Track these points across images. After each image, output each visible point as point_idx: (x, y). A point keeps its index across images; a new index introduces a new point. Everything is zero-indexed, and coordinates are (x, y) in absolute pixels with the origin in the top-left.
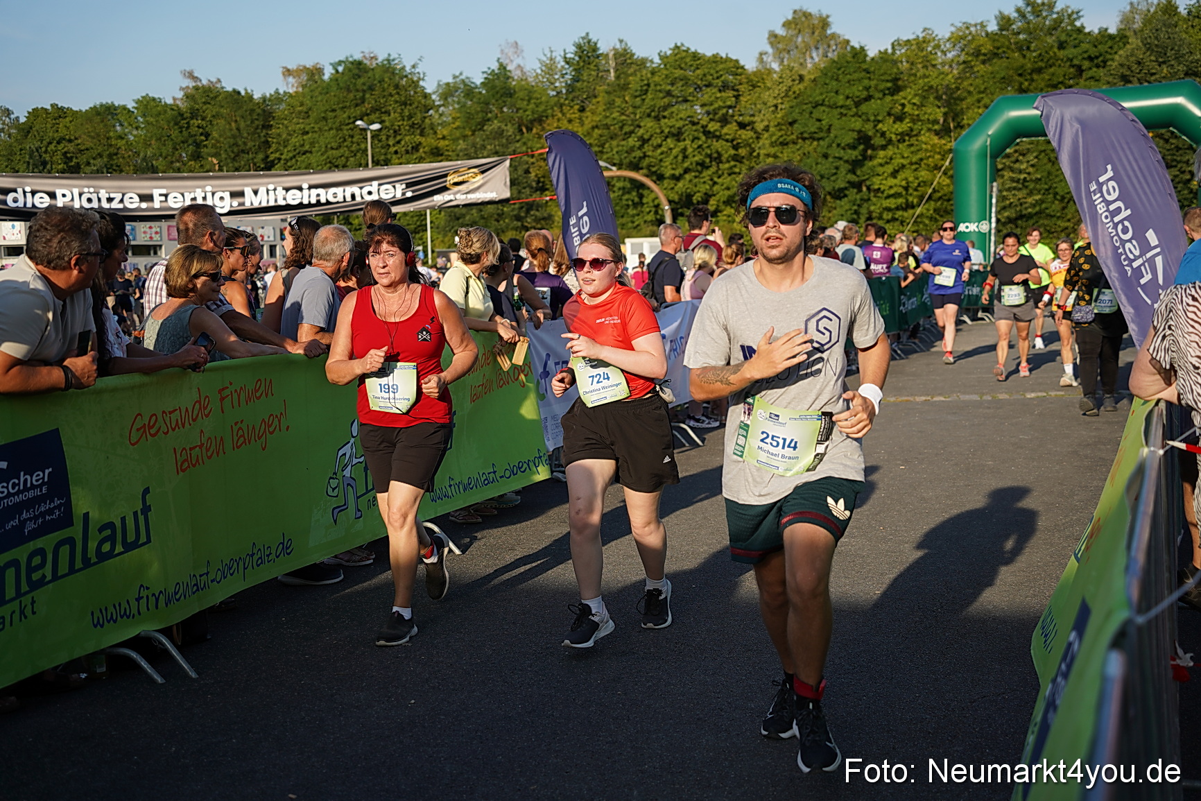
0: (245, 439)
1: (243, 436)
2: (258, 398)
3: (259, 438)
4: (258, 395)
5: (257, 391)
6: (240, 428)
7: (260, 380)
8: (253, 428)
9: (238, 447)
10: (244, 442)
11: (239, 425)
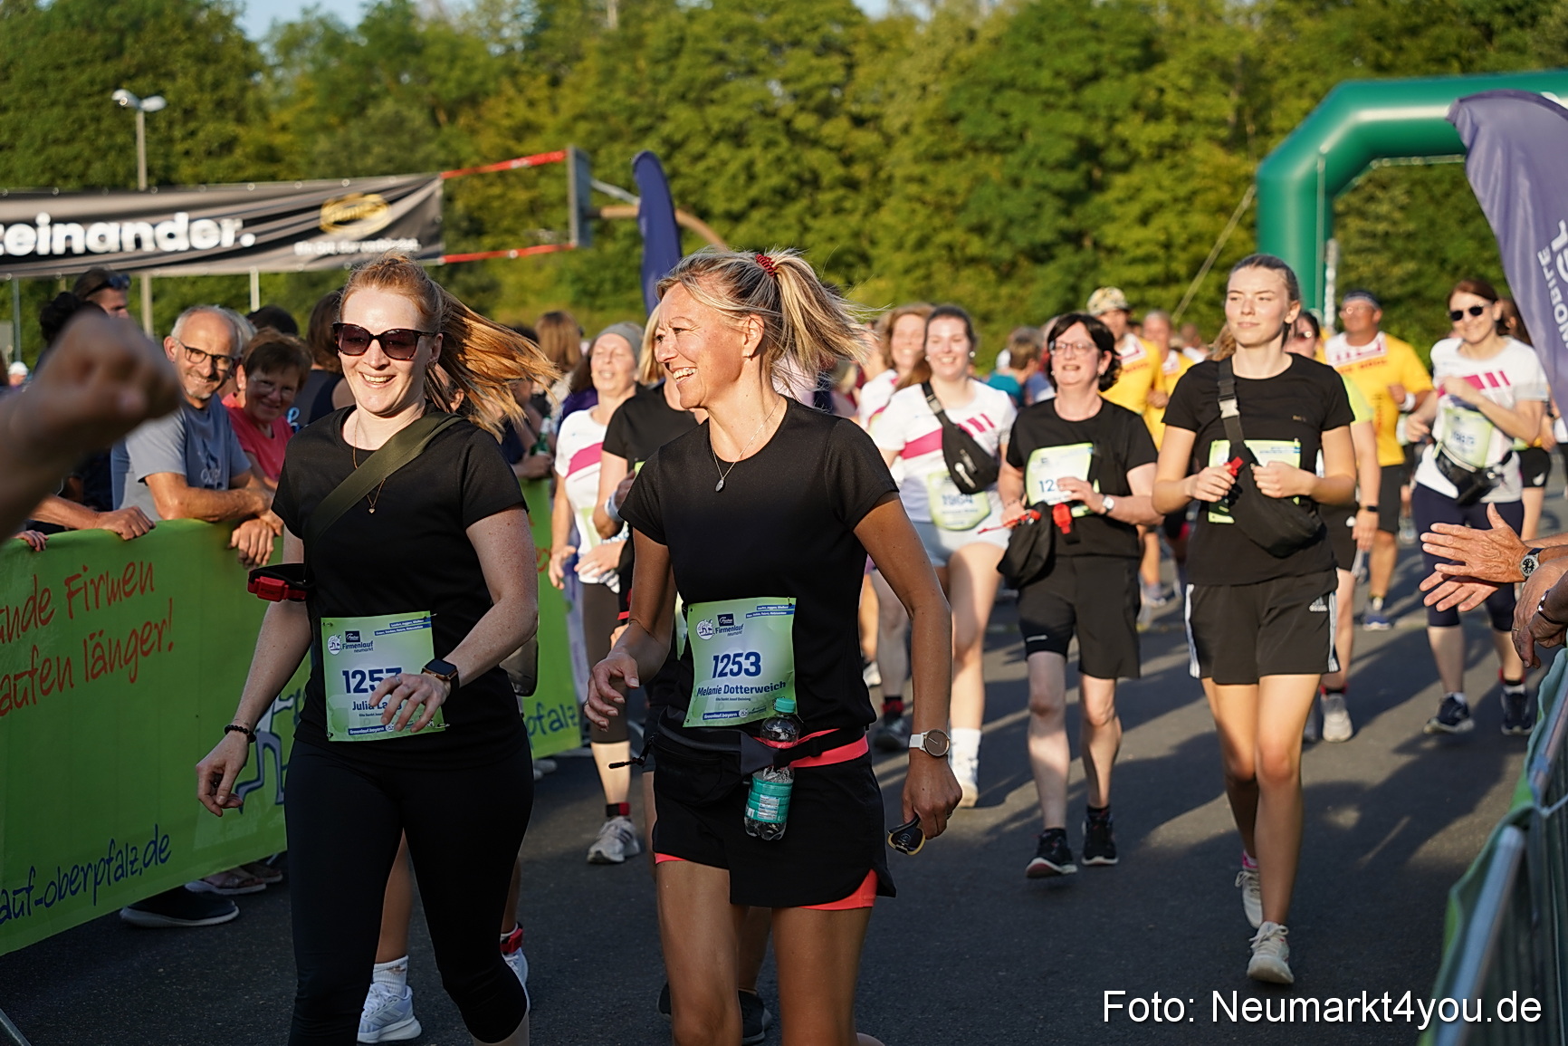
0: (105, 664)
1: (102, 657)
2: (128, 594)
3: (127, 662)
4: (128, 588)
5: (126, 582)
6: (98, 645)
7: (132, 564)
8: (118, 645)
9: (94, 677)
10: (104, 668)
11: (97, 639)
